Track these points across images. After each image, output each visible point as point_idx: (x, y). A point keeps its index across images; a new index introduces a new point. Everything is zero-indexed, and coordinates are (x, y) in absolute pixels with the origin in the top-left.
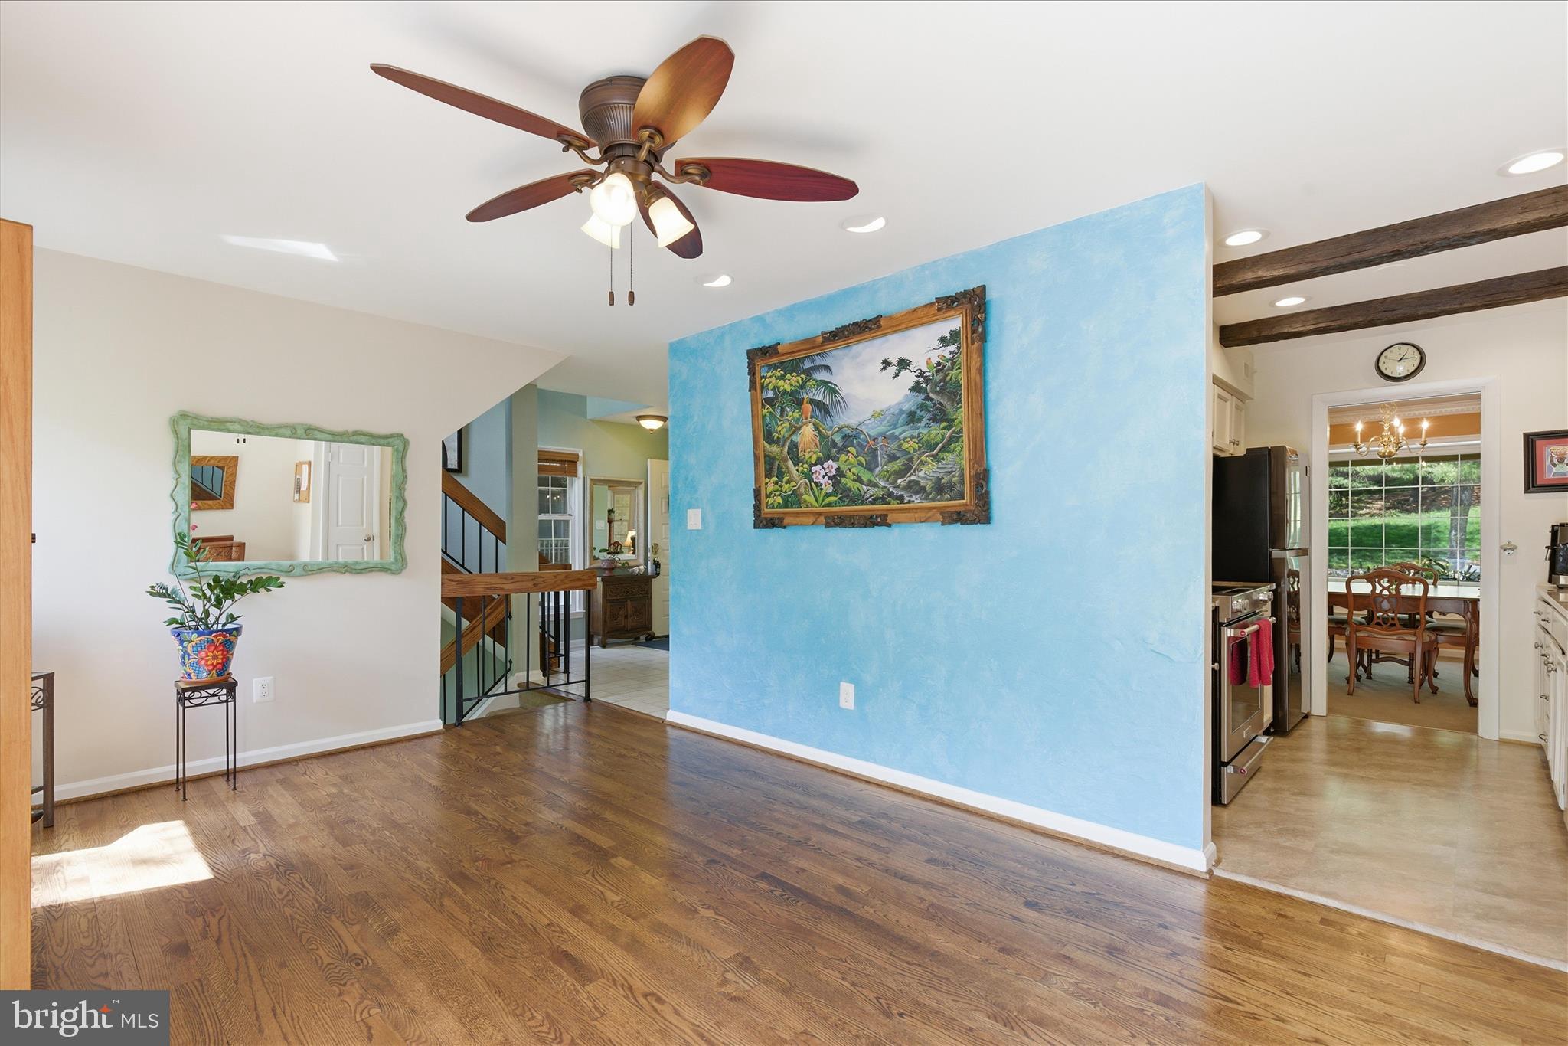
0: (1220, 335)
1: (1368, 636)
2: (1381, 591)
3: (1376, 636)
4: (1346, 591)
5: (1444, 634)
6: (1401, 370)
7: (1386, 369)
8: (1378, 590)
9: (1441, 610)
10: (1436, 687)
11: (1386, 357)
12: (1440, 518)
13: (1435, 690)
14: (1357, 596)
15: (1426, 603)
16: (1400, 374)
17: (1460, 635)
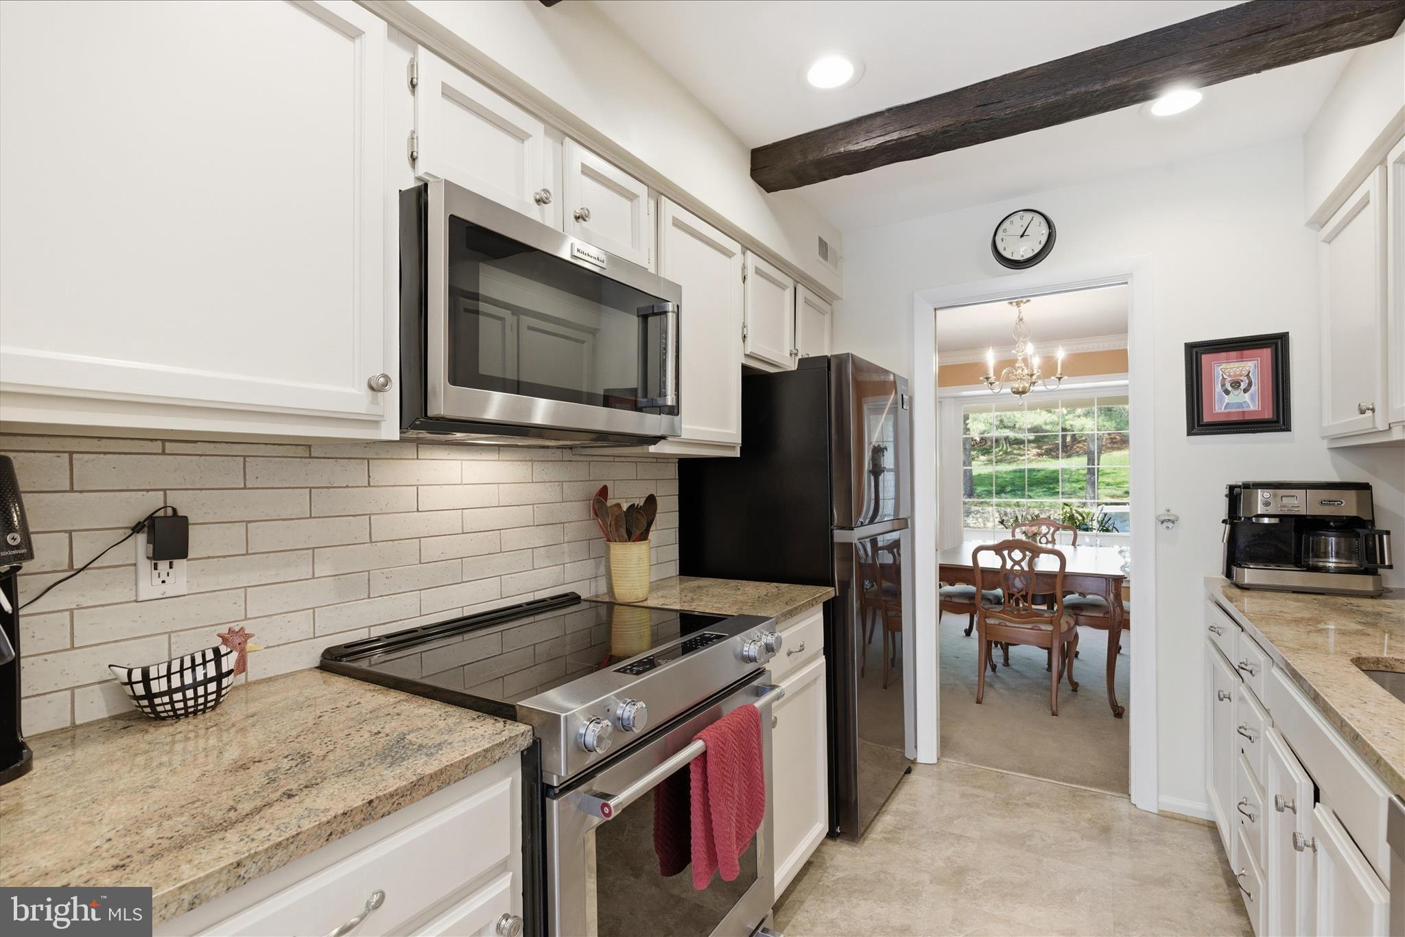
0: (752, 164)
1: (999, 625)
2: (1013, 566)
3: (1008, 624)
4: (972, 565)
5: (1084, 614)
6: (1023, 251)
7: (1005, 249)
8: (1009, 564)
9: (1081, 590)
10: (1076, 683)
11: (1005, 231)
12: (1078, 463)
13: (1075, 687)
14: (985, 571)
15: (1064, 579)
16: (1022, 256)
17: (1101, 615)
